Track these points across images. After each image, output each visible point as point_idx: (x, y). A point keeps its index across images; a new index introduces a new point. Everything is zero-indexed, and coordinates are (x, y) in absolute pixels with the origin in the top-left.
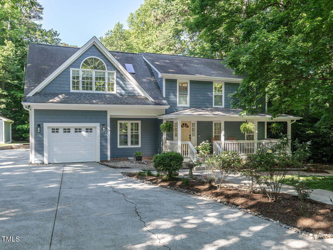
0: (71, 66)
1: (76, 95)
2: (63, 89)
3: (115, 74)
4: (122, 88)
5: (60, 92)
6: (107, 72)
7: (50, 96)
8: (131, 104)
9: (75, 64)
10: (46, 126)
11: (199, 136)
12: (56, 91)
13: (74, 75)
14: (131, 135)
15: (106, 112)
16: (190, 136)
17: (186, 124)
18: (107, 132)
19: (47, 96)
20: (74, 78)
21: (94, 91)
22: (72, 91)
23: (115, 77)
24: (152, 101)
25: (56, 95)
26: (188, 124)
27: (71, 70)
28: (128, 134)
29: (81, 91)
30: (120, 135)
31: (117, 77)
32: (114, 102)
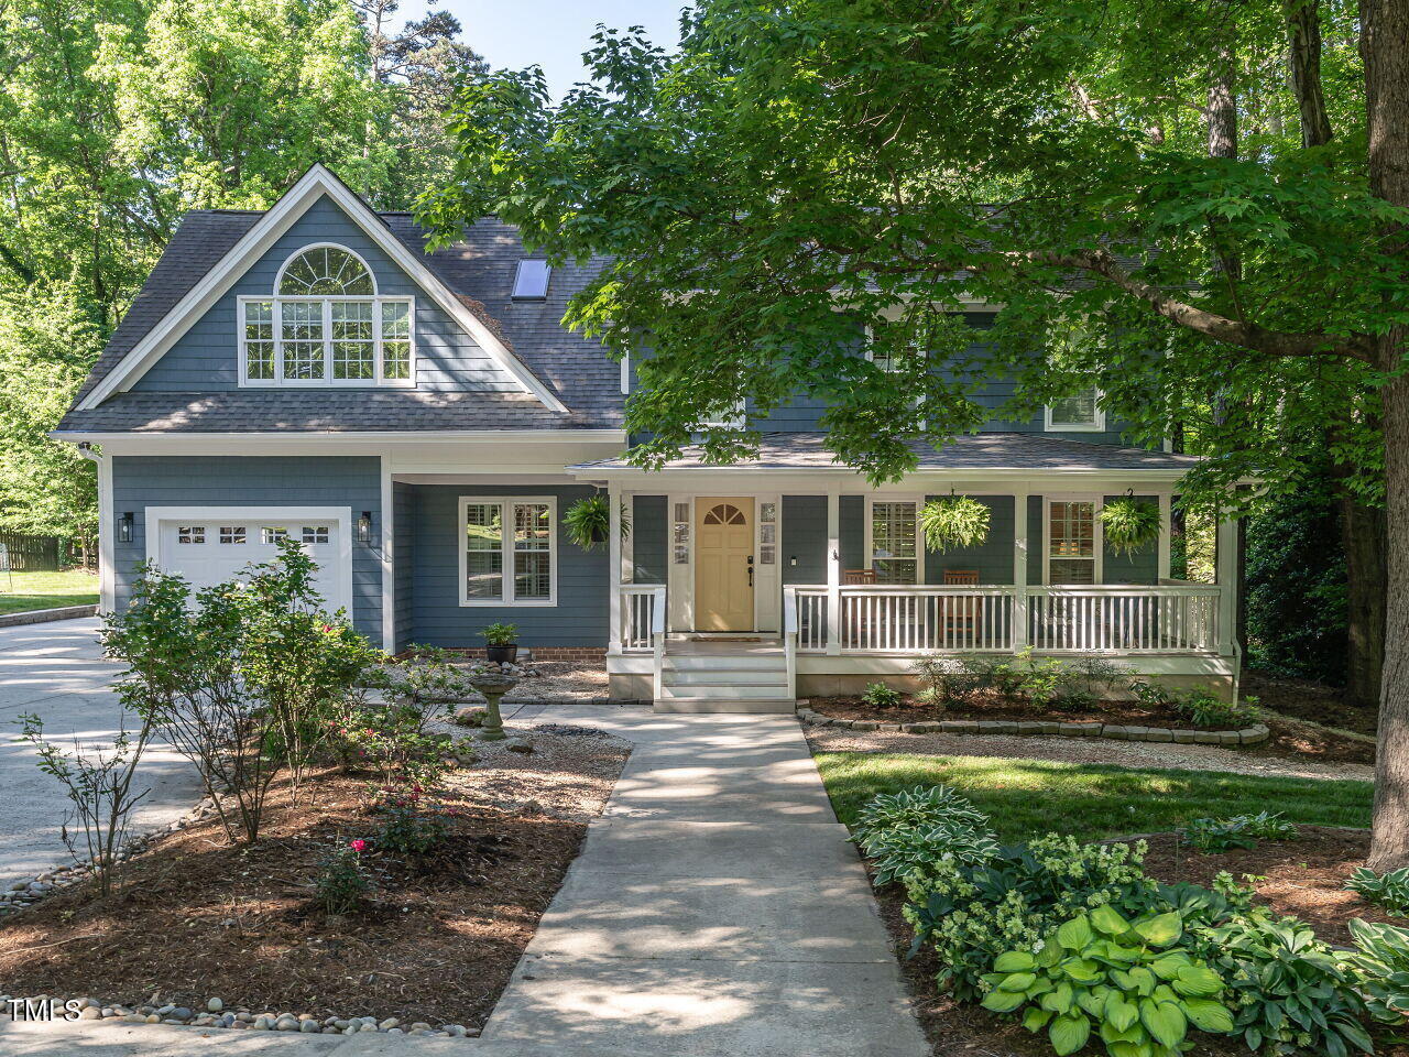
0: (242, 286)
1: (258, 399)
2: (213, 379)
3: (412, 306)
4: (436, 364)
5: (203, 387)
6: (377, 301)
7: (161, 404)
8: (461, 427)
9: (255, 279)
10: (153, 515)
11: (794, 563)
12: (188, 387)
13: (253, 322)
14: (517, 555)
15: (375, 462)
16: (751, 561)
17: (732, 510)
18: (380, 541)
19: (149, 404)
20: (252, 333)
21: (328, 381)
22: (244, 381)
23: (410, 319)
24: (558, 413)
25: (181, 401)
26: (743, 509)
27: (241, 302)
28: (502, 551)
29: (279, 381)
30: (469, 554)
31: (419, 321)
32: (393, 422)
